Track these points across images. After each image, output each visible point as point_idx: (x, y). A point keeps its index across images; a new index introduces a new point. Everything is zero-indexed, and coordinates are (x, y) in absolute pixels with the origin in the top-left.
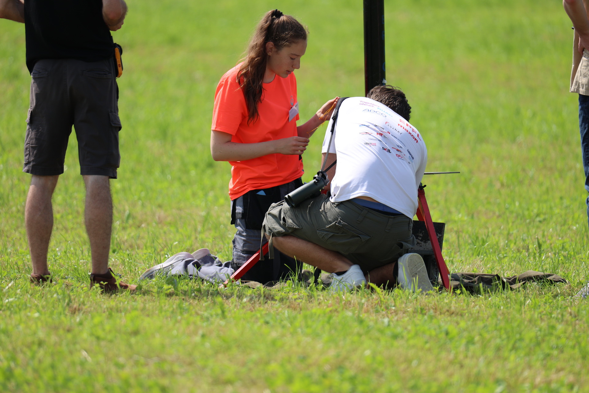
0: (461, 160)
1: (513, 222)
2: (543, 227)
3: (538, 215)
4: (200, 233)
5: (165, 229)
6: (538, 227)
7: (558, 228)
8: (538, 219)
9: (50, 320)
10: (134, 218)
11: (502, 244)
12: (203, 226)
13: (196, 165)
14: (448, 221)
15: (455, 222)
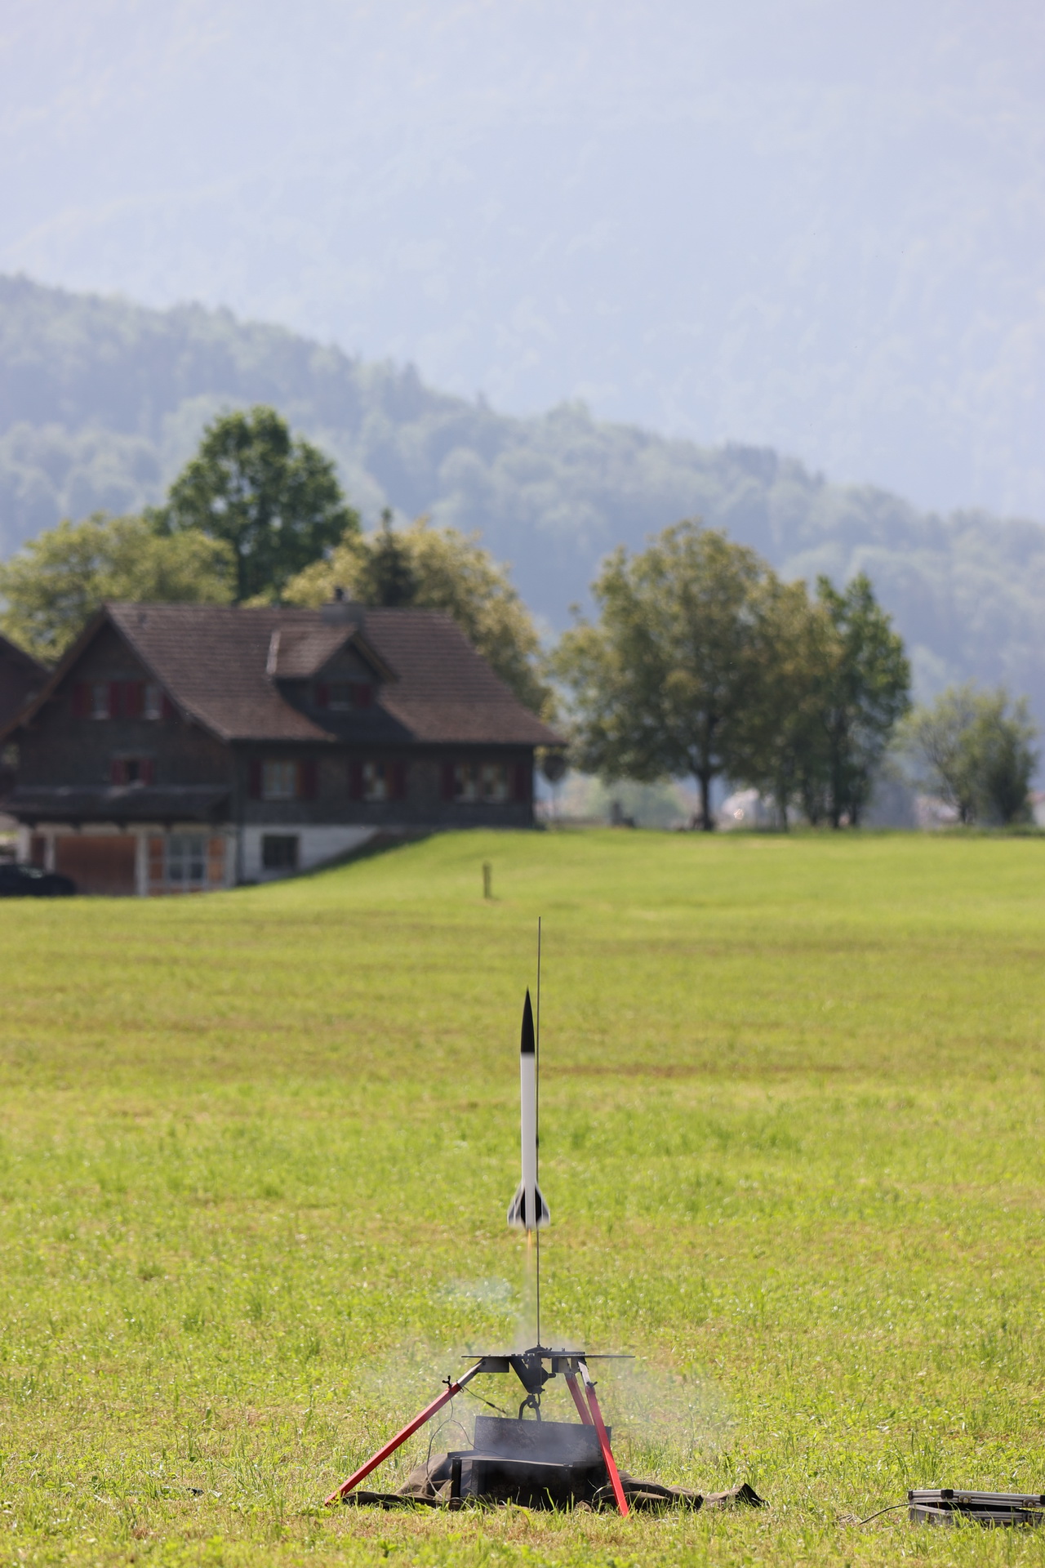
0: (632, 1347)
1: (698, 1427)
2: (737, 1432)
3: (730, 1417)
4: (301, 1436)
5: (258, 1431)
6: (730, 1433)
7: (756, 1434)
8: (730, 1423)
9: (110, 1547)
10: (218, 1416)
11: (684, 1452)
12: (306, 1429)
13: (298, 1351)
14: (617, 1425)
15: (625, 1425)
